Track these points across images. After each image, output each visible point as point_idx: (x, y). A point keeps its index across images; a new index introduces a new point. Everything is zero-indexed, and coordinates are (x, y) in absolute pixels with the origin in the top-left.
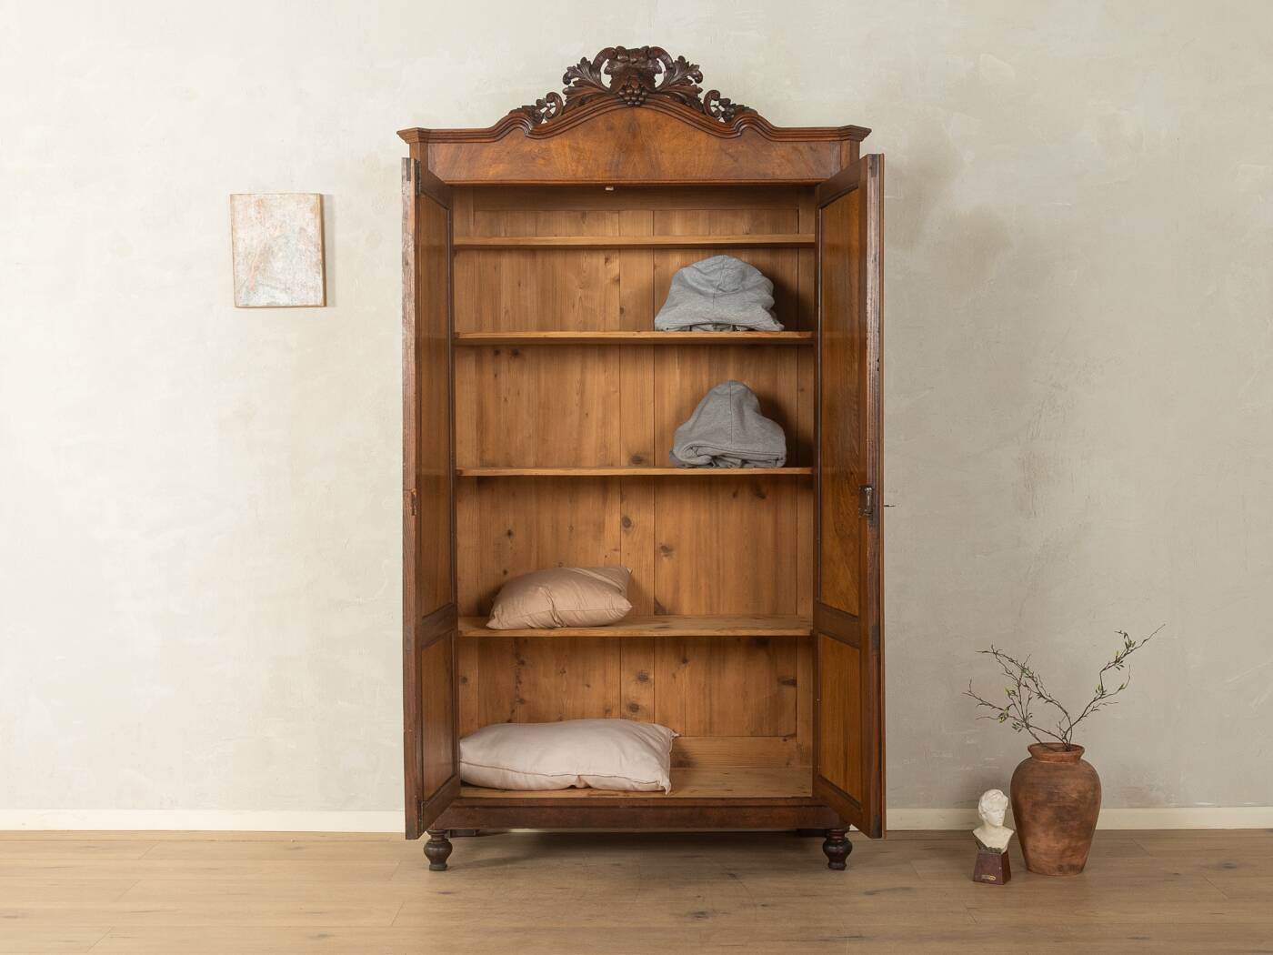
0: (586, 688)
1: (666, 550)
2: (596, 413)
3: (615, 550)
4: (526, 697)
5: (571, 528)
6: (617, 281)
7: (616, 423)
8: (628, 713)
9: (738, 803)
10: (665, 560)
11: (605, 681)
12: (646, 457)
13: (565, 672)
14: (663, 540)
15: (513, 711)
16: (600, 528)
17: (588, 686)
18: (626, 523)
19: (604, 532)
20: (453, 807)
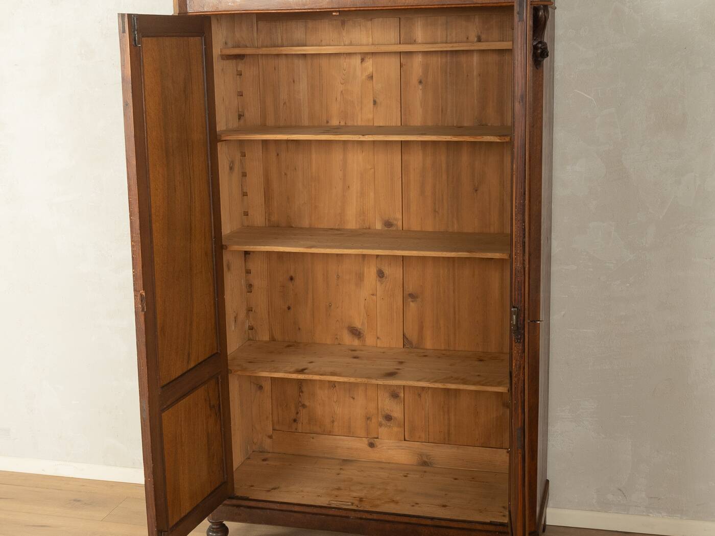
0: (352, 400)
1: (413, 296)
2: (355, 187)
3: (373, 295)
4: (307, 403)
5: (338, 277)
6: (371, 77)
7: (372, 194)
8: (384, 422)
9: (444, 523)
10: (412, 304)
11: (366, 395)
12: (395, 222)
13: (335, 386)
14: (410, 288)
15: (297, 413)
16: (360, 277)
17: (354, 399)
18: (381, 274)
19: (363, 280)
20: (225, 505)
